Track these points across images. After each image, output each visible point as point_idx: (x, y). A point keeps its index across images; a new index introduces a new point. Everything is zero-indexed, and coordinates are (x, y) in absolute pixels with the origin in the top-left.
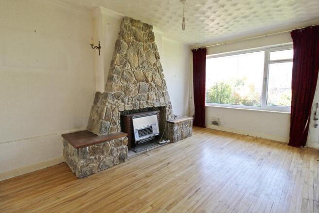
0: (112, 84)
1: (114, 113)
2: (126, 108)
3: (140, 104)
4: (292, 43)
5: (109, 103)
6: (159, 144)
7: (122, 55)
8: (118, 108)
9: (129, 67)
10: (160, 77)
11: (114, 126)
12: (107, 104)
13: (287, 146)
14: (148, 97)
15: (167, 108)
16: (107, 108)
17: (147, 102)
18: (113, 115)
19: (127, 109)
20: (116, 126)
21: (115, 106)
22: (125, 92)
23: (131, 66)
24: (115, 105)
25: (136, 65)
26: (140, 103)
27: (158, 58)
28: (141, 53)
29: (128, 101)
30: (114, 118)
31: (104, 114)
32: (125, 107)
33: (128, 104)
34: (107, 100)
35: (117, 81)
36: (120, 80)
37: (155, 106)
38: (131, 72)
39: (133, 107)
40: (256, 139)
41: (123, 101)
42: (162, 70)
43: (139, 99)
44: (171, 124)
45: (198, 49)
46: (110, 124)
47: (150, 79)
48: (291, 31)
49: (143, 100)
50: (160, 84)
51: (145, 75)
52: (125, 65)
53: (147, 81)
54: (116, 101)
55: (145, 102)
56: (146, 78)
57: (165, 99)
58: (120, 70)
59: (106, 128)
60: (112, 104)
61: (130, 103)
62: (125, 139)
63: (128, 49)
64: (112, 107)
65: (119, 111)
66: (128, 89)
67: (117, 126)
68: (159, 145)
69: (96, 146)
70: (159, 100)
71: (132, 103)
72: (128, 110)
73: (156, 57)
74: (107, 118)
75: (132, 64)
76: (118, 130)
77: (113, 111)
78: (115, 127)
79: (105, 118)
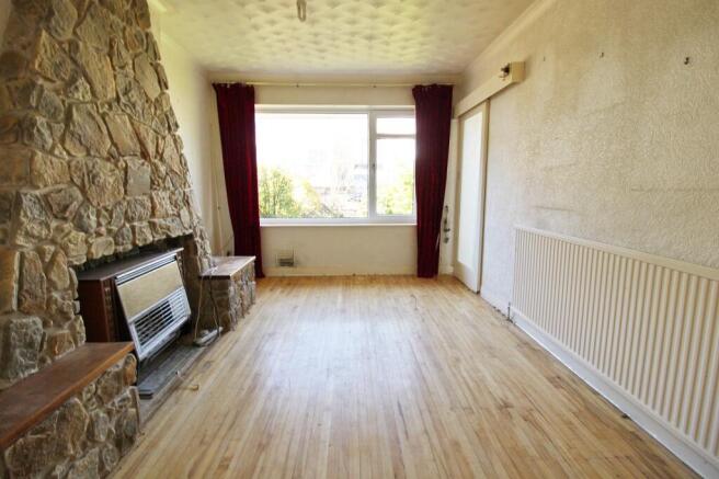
0: (34, 154)
1: (54, 277)
2: (93, 250)
3: (134, 233)
4: (414, 107)
5: (28, 235)
6: (199, 346)
7: (60, 43)
8: (67, 254)
9: (89, 97)
10: (173, 145)
11: (60, 326)
12: (20, 240)
13: (418, 279)
14: (153, 208)
15: (197, 239)
16: (22, 256)
17: (152, 225)
18: (52, 285)
19: (98, 253)
20: (67, 325)
21: (52, 248)
22: (83, 189)
23: (93, 93)
24: (53, 242)
25: (111, 95)
26: (133, 228)
27: (163, 84)
28: (119, 54)
29: (99, 224)
30: (56, 295)
31: (16, 286)
32: (90, 246)
33: (99, 234)
34: (21, 224)
35: (50, 141)
36: (63, 141)
37: (173, 236)
38: (95, 114)
39: (117, 244)
40: (372, 280)
41: (81, 227)
42: (177, 126)
43: (130, 214)
44: (216, 282)
45: (232, 86)
46: (45, 324)
47: (151, 149)
48: (412, 85)
49: (140, 219)
50: (176, 169)
51: (137, 135)
52: (71, 83)
53: (145, 155)
54: (54, 224)
55: (145, 224)
56: (142, 144)
57: (190, 213)
58: (57, 100)
59: (30, 345)
60: (40, 239)
61: (103, 230)
62: (126, 363)
63: (78, 24)
64: (41, 253)
65: (71, 265)
66: (93, 178)
67: (72, 327)
68: (202, 349)
69: (30, 437)
70: (179, 216)
71: (109, 231)
72: (100, 255)
73: (159, 82)
74: (28, 302)
75: (98, 88)
76: (76, 342)
77: (48, 268)
78: (65, 331)
79: (20, 302)
